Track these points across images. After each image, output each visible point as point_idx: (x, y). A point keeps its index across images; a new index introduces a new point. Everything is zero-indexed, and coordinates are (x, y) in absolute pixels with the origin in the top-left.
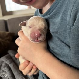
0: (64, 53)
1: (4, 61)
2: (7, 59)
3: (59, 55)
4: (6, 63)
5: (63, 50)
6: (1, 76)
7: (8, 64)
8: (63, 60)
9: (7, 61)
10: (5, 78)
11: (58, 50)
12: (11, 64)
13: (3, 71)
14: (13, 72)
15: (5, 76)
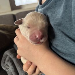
0: (70, 50)
1: (9, 55)
2: (11, 53)
3: (64, 53)
4: (10, 57)
5: (68, 47)
6: (5, 70)
7: (12, 58)
8: (68, 60)
9: (11, 55)
10: (9, 72)
11: (62, 47)
12: (14, 58)
13: (6, 64)
14: (16, 67)
15: (8, 70)
